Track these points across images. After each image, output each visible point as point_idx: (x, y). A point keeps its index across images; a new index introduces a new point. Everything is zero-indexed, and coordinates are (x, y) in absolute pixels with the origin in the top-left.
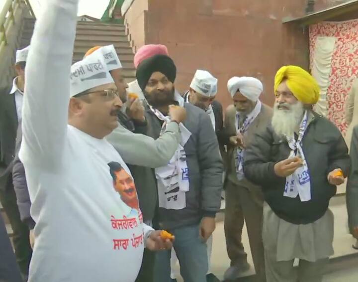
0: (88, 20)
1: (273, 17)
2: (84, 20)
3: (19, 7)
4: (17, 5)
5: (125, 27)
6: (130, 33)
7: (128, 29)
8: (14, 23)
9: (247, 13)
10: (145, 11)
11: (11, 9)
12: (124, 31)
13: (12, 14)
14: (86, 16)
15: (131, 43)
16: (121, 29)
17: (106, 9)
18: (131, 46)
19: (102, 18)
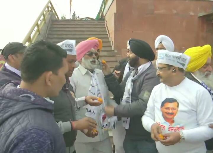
0: (89, 20)
1: (192, 13)
2: (86, 19)
3: (49, 14)
4: (48, 13)
5: (105, 23)
6: (107, 26)
7: (106, 24)
8: (45, 23)
9: (175, 12)
10: (114, 13)
11: (44, 15)
12: (104, 25)
13: (45, 17)
14: (87, 18)
15: (108, 31)
16: (103, 24)
17: (98, 13)
18: (108, 33)
19: (96, 18)
